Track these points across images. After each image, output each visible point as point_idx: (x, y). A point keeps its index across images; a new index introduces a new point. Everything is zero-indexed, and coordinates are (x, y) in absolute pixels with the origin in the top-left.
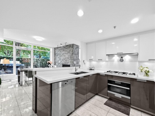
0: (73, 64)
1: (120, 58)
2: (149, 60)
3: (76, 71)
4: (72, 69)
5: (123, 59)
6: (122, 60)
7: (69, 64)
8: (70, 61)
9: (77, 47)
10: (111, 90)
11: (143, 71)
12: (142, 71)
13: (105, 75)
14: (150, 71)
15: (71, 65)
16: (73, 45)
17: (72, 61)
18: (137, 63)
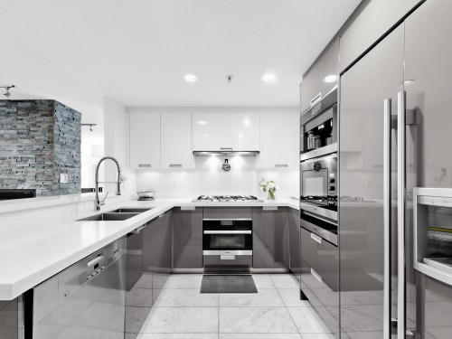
0: (56, 187)
1: (223, 163)
2: (277, 166)
3: (98, 208)
4: (77, 203)
5: (229, 163)
6: (226, 168)
7: (26, 186)
8: (32, 172)
9: (74, 117)
10: (212, 247)
11: (268, 189)
12: (265, 190)
13: (196, 207)
14: (277, 188)
15: (38, 192)
16: (52, 104)
17: (49, 171)
18: (255, 173)
